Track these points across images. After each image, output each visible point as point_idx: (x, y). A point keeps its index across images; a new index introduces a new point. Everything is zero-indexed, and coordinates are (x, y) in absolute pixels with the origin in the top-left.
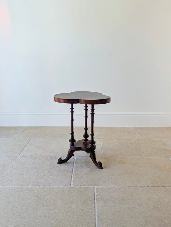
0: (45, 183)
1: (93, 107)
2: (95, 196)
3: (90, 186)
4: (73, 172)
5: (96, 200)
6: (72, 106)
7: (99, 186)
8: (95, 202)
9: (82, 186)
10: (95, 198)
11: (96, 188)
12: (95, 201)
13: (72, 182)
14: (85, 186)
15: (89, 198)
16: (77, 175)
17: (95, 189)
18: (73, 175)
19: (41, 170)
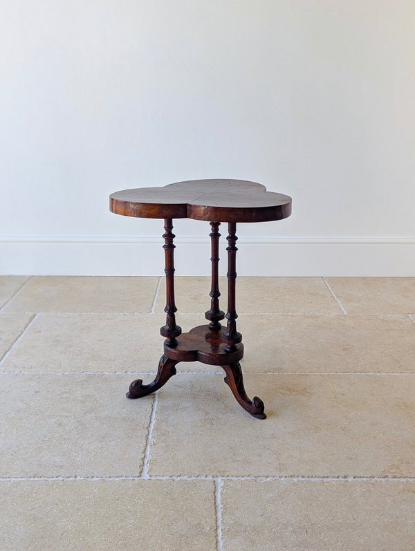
0: (62, 467)
1: (232, 230)
2: (219, 515)
3: (203, 478)
4: (152, 425)
5: (220, 531)
6: (169, 227)
7: (230, 478)
8: (219, 538)
9: (179, 479)
10: (219, 522)
11: (220, 482)
12: (217, 536)
13: (146, 462)
14: (186, 477)
15: (199, 524)
16: (163, 434)
17: (219, 490)
18: (150, 437)
19: (53, 420)
